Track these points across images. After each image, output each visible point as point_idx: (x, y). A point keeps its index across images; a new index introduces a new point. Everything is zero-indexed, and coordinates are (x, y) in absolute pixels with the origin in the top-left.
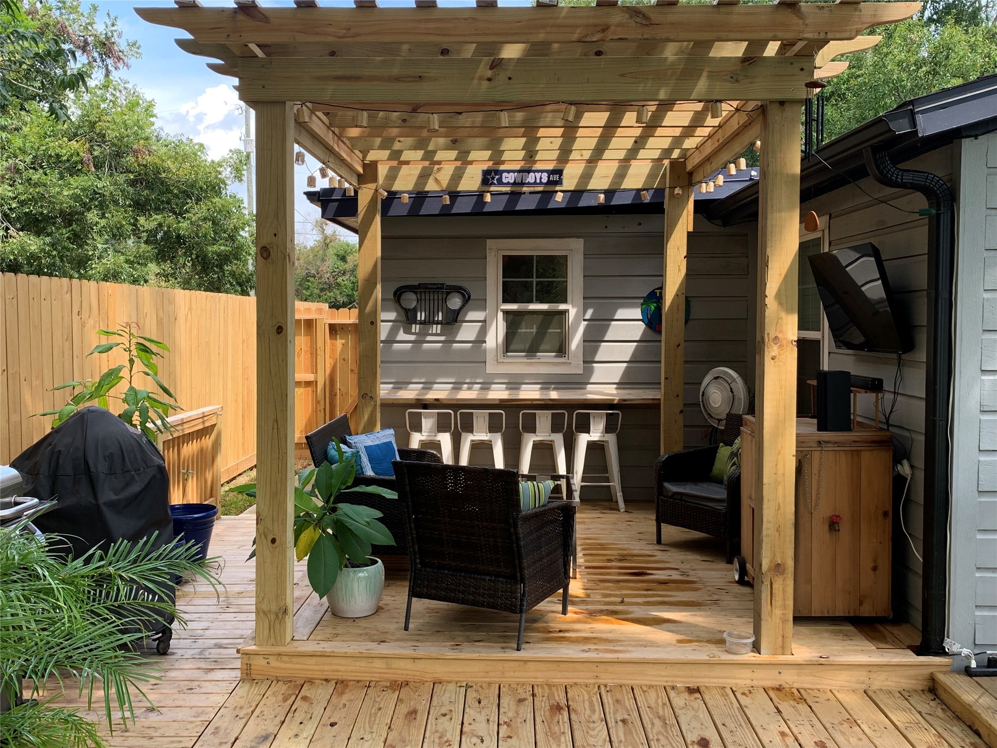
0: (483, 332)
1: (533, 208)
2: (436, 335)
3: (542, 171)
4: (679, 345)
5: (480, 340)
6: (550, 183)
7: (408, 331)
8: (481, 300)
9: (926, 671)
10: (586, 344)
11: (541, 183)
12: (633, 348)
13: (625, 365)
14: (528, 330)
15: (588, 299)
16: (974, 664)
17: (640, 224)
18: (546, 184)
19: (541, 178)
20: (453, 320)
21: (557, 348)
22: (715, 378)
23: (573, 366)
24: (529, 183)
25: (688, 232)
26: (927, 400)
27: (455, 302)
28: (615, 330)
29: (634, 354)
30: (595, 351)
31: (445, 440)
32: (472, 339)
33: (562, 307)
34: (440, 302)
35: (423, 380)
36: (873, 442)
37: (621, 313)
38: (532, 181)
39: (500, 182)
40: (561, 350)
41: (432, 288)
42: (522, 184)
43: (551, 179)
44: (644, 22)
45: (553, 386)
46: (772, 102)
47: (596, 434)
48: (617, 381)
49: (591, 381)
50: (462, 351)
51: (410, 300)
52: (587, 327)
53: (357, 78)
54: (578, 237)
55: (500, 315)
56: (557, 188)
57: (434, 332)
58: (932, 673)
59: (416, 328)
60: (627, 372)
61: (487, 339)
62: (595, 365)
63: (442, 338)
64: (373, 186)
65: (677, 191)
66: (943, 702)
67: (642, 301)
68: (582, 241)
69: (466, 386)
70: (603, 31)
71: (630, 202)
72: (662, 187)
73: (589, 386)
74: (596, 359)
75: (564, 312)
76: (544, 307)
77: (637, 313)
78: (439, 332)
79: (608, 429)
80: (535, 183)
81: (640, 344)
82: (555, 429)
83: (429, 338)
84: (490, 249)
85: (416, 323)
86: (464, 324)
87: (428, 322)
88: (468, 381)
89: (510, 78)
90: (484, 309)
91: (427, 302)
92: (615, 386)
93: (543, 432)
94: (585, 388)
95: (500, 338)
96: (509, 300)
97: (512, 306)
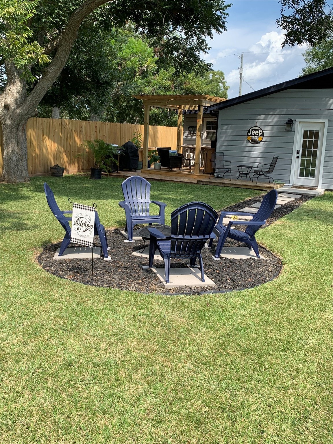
14: (210, 135)
51: (191, 129)
55: (205, 132)
59: (191, 134)
64: (180, 109)
76: (213, 131)
83: (193, 136)
87: (193, 133)
90: (203, 131)
95: (205, 136)
96: (207, 129)
97: (208, 131)
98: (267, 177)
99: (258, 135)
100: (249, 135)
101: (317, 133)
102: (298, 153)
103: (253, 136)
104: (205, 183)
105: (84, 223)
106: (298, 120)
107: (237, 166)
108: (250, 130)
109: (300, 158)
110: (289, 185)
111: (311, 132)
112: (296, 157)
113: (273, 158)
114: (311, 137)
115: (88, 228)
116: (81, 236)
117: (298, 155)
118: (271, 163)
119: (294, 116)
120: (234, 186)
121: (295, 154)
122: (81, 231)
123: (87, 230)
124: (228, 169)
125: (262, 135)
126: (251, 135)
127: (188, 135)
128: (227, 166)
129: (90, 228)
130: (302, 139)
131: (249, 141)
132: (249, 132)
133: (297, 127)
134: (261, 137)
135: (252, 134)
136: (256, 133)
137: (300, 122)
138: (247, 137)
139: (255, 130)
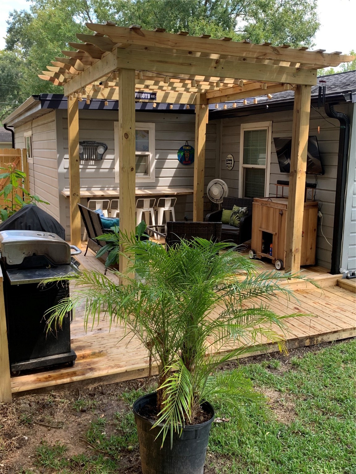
0: (113, 164)
1: (139, 109)
2: (92, 165)
3: (148, 93)
4: (202, 170)
5: (112, 168)
6: (151, 99)
8: (112, 149)
9: (336, 279)
10: (156, 169)
11: (147, 98)
12: (174, 171)
13: (171, 178)
15: (157, 150)
16: (349, 275)
17: (177, 118)
18: (149, 99)
19: (147, 96)
20: (100, 159)
21: (145, 171)
22: (215, 183)
23: (151, 179)
24: (142, 98)
25: (207, 124)
26: (337, 191)
27: (101, 150)
28: (168, 163)
29: (175, 174)
30: (160, 172)
32: (109, 167)
33: (147, 153)
34: (94, 150)
35: (87, 187)
36: (312, 206)
37: (170, 156)
38: (144, 97)
40: (146, 172)
41: (90, 144)
43: (152, 97)
44: (277, 53)
45: (143, 188)
46: (303, 85)
47: (167, 207)
48: (168, 185)
49: (158, 185)
50: (104, 173)
52: (157, 162)
53: (166, 62)
54: (153, 122)
56: (154, 101)
57: (91, 164)
58: (337, 280)
59: (83, 162)
60: (172, 181)
61: (115, 167)
62: (160, 178)
63: (95, 167)
65: (203, 106)
66: (343, 288)
67: (178, 151)
68: (154, 124)
69: (106, 189)
70: (264, 55)
71: (178, 109)
72: (194, 104)
73: (157, 187)
74: (160, 176)
75: (148, 156)
76: (139, 153)
77: (176, 156)
78: (93, 164)
79: (171, 206)
80: (145, 98)
81: (177, 169)
82: (151, 206)
83: (89, 167)
84: (116, 126)
85: (83, 159)
86: (105, 160)
87: (89, 159)
88: (107, 186)
89: (222, 68)
90: (113, 153)
91: (88, 150)
92: (167, 187)
93: (147, 208)
94: (156, 189)
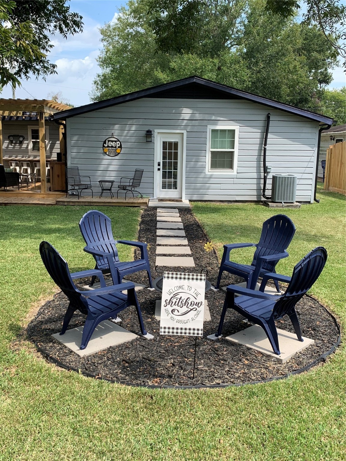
0: (28, 146)
2: (18, 146)
5: (27, 147)
7: (11, 145)
8: (27, 139)
15: (50, 139)
20: (21, 143)
27: (21, 139)
28: (56, 146)
30: (52, 150)
31: (18, 168)
32: (25, 147)
34: (18, 139)
37: (56, 142)
39: (26, 115)
41: (16, 136)
42: (31, 115)
50: (23, 150)
51: (12, 138)
52: (50, 145)
55: (31, 142)
59: (13, 144)
69: (24, 157)
83: (16, 147)
84: (29, 128)
86: (24, 144)
87: (16, 143)
90: (28, 141)
91: (15, 139)
95: (32, 147)
96: (33, 139)
97: (34, 140)
98: (131, 192)
99: (116, 147)
100: (106, 147)
101: (176, 144)
102: (159, 165)
103: (110, 148)
104: (66, 204)
105: (185, 301)
106: (156, 131)
107: (99, 182)
108: (106, 141)
109: (161, 170)
110: (153, 199)
111: (170, 143)
112: (157, 169)
113: (136, 171)
114: (170, 148)
115: (192, 308)
116: (178, 321)
117: (159, 167)
118: (134, 177)
119: (153, 126)
120: (102, 204)
121: (156, 167)
122: (179, 314)
123: (191, 310)
124: (87, 185)
125: (120, 147)
126: (108, 147)
127: (8, 145)
128: (85, 181)
129: (196, 307)
130: (162, 151)
131: (106, 153)
132: (105, 142)
133: (157, 138)
134: (119, 149)
135: (109, 145)
136: (113, 144)
137: (158, 133)
138: (103, 149)
139: (112, 141)
